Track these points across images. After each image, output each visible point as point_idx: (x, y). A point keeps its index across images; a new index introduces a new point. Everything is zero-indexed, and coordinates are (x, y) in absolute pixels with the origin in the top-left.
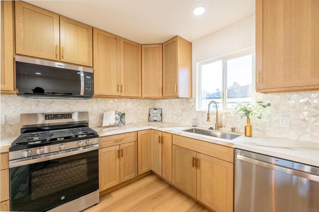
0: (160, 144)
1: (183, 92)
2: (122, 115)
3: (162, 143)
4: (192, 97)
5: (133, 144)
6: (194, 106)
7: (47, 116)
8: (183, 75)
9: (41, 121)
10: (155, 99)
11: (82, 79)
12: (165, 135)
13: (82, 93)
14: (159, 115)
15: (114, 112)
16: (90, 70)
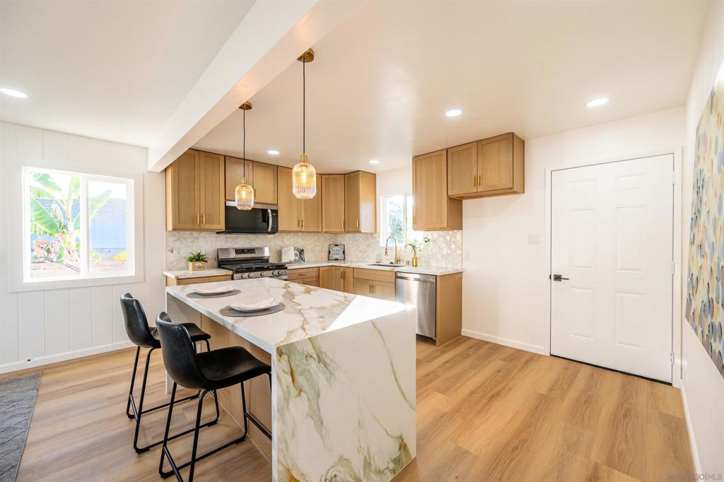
0: (342, 280)
1: (365, 225)
2: (301, 252)
3: (344, 278)
4: (376, 232)
5: (315, 279)
6: (378, 242)
7: (238, 251)
8: (365, 210)
9: (233, 255)
10: (336, 234)
11: (270, 215)
12: (347, 270)
13: (269, 230)
14: (341, 252)
15: (293, 248)
16: (275, 208)
